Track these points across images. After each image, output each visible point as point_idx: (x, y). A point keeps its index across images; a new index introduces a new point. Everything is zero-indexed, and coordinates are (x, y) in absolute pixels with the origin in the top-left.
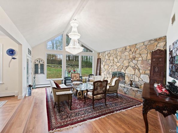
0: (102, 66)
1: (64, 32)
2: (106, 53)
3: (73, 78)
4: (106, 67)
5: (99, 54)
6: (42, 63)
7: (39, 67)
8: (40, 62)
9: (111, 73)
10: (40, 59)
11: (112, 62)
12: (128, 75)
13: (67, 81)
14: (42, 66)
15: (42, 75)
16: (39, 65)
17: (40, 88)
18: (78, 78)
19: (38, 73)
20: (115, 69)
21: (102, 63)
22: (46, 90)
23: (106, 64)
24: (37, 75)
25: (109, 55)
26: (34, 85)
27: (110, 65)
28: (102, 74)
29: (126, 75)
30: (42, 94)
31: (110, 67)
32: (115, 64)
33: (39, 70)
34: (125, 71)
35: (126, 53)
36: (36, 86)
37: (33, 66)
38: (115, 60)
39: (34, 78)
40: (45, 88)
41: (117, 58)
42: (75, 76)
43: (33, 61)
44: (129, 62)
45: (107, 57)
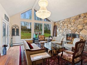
0: (57, 31)
1: (32, 7)
2: (61, 22)
3: (40, 39)
4: (61, 31)
5: (55, 23)
6: (17, 28)
7: (16, 31)
8: (16, 27)
9: (65, 35)
10: (16, 25)
11: (66, 27)
12: (83, 36)
13: (35, 41)
14: (18, 30)
15: (18, 37)
16: (15, 29)
17: (16, 46)
18: (43, 39)
19: (14, 35)
20: (69, 32)
21: (57, 28)
22: (20, 48)
23: (61, 29)
24: (14, 37)
25: (63, 23)
26: (12, 43)
27: (64, 29)
28: (58, 36)
29: (80, 35)
30: (17, 51)
31: (64, 31)
32: (69, 28)
33: (16, 33)
34: (79, 33)
35: (81, 20)
36: (13, 45)
37: (11, 30)
38: (69, 25)
39: (12, 39)
40: (19, 46)
41: (71, 24)
42: (41, 37)
43: (11, 26)
44: (83, 26)
45: (61, 24)
